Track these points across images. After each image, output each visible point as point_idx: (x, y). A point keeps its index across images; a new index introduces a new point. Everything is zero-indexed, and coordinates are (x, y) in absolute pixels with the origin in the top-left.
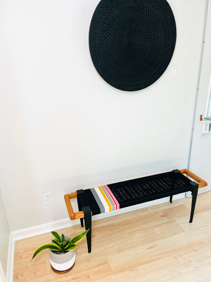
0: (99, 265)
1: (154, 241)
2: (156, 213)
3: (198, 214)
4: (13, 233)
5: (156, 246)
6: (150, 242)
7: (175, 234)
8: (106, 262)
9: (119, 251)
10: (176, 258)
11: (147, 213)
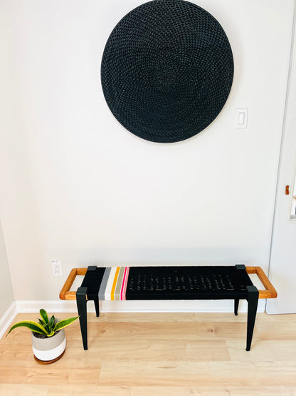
0: (88, 368)
1: (176, 360)
2: (204, 324)
3: (268, 341)
4: (18, 302)
5: (174, 367)
6: (170, 360)
7: (213, 360)
8: (98, 368)
9: (122, 359)
10: (192, 392)
11: (191, 321)
